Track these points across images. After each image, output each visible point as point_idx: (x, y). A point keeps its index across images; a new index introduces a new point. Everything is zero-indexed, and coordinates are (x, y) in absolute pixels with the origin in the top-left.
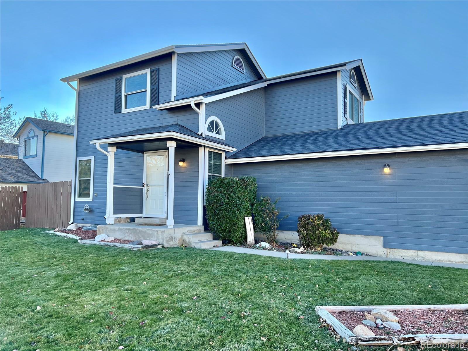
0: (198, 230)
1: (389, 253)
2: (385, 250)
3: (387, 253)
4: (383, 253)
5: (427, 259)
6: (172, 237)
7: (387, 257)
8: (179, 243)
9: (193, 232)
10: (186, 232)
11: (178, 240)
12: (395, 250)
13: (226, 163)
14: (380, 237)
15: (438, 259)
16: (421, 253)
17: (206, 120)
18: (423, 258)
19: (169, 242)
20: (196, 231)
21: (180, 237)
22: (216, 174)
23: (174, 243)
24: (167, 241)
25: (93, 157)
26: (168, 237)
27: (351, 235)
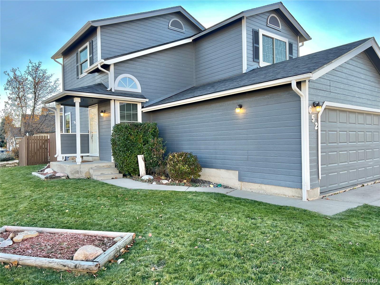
0: (107, 165)
1: (242, 186)
2: (240, 183)
3: (241, 186)
4: (239, 185)
5: (268, 192)
6: (78, 171)
7: (241, 190)
8: (86, 175)
9: (101, 167)
10: (93, 167)
11: (84, 173)
12: (247, 183)
13: (143, 112)
14: (236, 171)
15: (276, 193)
16: (264, 187)
17: (115, 78)
18: (265, 191)
19: (74, 175)
20: (105, 167)
21: (87, 171)
22: (131, 121)
23: (80, 176)
24: (72, 174)
25: (70, 112)
26: (73, 171)
27: (218, 170)
